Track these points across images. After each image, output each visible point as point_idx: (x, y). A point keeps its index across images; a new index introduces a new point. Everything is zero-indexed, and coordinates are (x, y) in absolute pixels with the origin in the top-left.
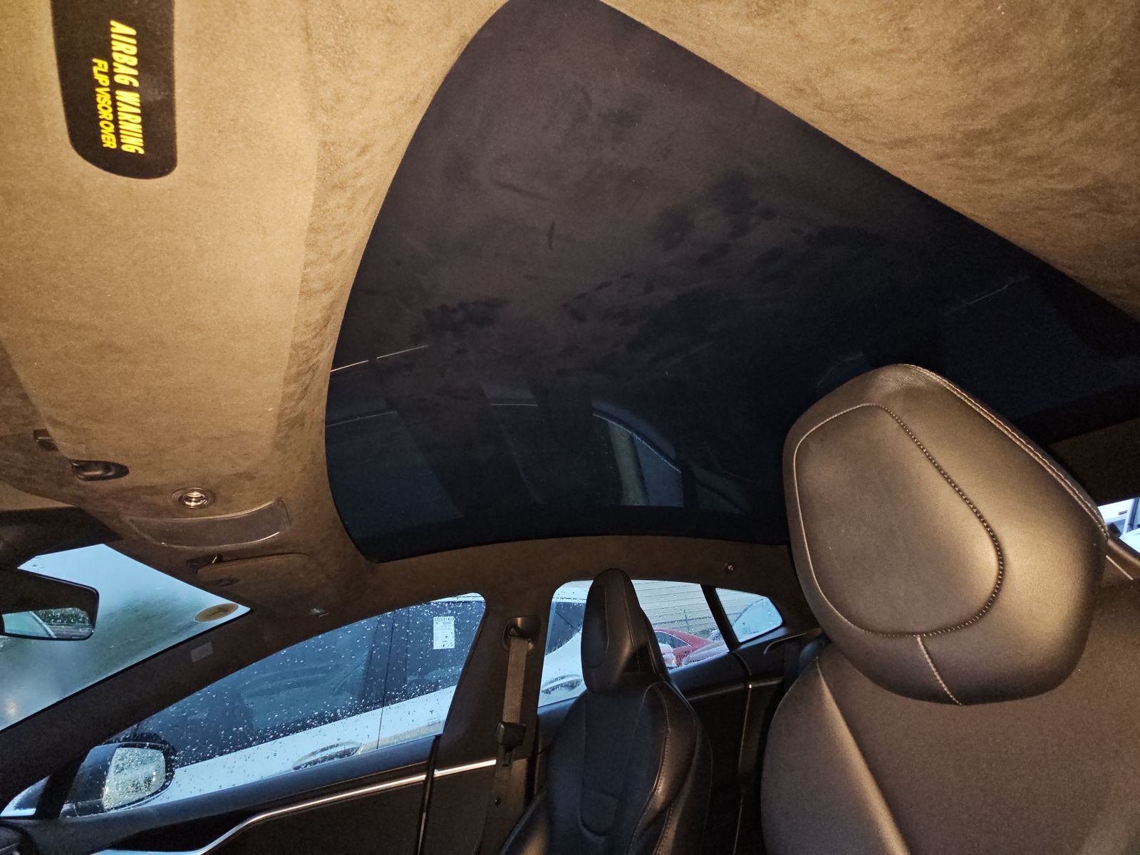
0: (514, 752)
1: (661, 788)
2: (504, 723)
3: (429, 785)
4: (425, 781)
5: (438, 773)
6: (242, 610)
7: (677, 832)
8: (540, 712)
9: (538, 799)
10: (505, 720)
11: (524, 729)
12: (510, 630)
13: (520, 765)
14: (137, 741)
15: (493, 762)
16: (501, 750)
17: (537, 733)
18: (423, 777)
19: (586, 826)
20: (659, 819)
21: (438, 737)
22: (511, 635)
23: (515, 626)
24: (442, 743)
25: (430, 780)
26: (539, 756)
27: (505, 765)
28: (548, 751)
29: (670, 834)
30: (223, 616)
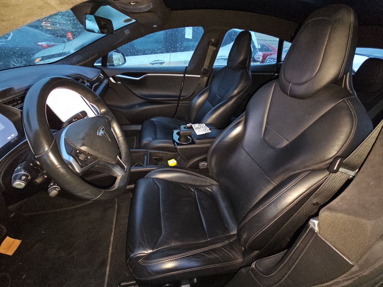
0: (205, 75)
1: (236, 92)
2: (203, 68)
3: (184, 77)
4: (183, 76)
5: (186, 75)
6: (134, 21)
7: (235, 100)
8: (213, 67)
9: (208, 87)
10: (204, 67)
11: (208, 71)
12: (210, 43)
13: (206, 79)
14: (118, 52)
15: (199, 76)
16: (202, 74)
17: (211, 73)
18: (183, 75)
19: (217, 94)
20: (232, 97)
21: (187, 67)
22: (210, 44)
23: (211, 41)
24: (188, 69)
25: (184, 76)
26: (211, 78)
27: (202, 78)
28: (213, 77)
29: (233, 100)
30: (130, 22)
